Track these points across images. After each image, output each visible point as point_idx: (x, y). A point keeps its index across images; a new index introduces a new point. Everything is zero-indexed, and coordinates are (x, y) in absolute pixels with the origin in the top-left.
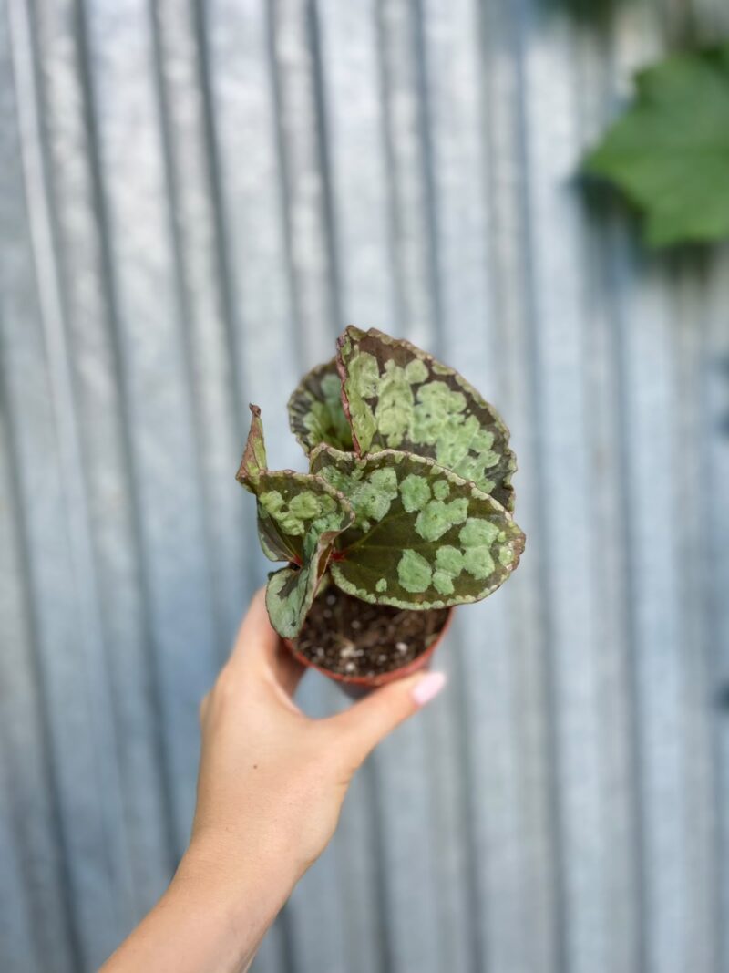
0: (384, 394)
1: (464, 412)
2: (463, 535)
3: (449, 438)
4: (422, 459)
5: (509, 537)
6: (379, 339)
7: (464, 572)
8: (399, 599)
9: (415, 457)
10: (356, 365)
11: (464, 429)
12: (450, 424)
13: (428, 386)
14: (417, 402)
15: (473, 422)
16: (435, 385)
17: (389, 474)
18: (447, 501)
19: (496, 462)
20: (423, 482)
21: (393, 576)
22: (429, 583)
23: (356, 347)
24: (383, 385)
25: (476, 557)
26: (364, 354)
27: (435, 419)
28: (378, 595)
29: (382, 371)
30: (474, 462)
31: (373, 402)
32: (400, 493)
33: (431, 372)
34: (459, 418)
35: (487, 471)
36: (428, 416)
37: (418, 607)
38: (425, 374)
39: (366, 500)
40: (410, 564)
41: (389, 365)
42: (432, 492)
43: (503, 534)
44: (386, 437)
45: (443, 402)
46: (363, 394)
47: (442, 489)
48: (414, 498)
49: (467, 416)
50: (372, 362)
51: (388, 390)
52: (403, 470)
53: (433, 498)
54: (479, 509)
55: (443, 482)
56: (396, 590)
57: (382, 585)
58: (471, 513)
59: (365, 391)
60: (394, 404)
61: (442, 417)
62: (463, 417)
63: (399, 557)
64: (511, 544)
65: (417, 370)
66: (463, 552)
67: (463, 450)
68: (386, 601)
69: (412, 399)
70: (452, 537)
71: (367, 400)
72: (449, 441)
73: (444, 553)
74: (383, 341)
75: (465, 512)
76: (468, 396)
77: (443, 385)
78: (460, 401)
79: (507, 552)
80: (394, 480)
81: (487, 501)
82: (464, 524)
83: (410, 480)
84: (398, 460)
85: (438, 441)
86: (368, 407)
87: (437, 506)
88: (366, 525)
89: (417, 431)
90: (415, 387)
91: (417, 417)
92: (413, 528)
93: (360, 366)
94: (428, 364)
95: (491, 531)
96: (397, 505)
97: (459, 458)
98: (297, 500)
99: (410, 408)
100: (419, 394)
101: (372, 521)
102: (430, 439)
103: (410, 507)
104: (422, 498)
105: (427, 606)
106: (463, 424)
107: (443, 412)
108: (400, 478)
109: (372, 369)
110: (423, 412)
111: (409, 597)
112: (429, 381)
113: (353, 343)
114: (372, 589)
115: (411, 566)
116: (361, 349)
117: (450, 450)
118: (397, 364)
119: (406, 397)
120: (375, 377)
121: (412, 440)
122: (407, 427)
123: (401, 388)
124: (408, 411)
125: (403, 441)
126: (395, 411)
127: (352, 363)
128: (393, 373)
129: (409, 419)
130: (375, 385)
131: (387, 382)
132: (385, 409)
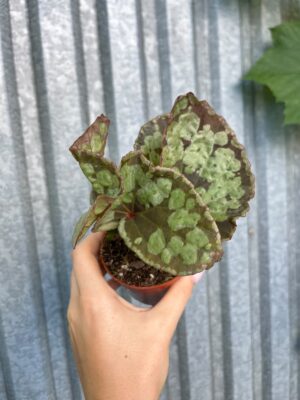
0: (195, 142)
1: (236, 173)
2: (188, 235)
3: (220, 182)
4: (188, 182)
5: (213, 249)
6: (207, 110)
7: (180, 256)
8: (142, 252)
9: (186, 180)
10: (185, 118)
11: (230, 182)
12: (225, 176)
13: (224, 150)
14: (213, 155)
15: (237, 182)
16: (228, 150)
17: (167, 183)
18: (190, 212)
19: (237, 207)
20: (183, 195)
21: (146, 239)
22: (159, 252)
23: (190, 108)
24: (197, 136)
25: (190, 251)
26: (193, 114)
27: (218, 169)
28: (134, 244)
29: (201, 128)
30: (225, 202)
31: (187, 144)
32: (170, 196)
33: (229, 142)
34: (231, 174)
35: (229, 209)
36: (215, 166)
37: (147, 262)
38: (226, 142)
39: (150, 191)
40: (157, 236)
41: (207, 127)
42: (185, 203)
43: (210, 245)
44: (185, 166)
45: (228, 162)
46: (182, 136)
47: (190, 203)
48: (175, 202)
49: (237, 176)
50: (197, 122)
51: (198, 141)
52: (177, 184)
53: (184, 207)
54: (204, 224)
55: (192, 200)
56: (143, 247)
57: (139, 240)
58: (199, 225)
59: (184, 134)
60: (199, 150)
61: (222, 169)
62: (234, 175)
63: (154, 230)
64: (212, 254)
65: (223, 137)
66: (185, 244)
67: (224, 193)
68: (135, 250)
69: (211, 152)
70: (182, 234)
71: (183, 140)
72: (219, 185)
73: (176, 240)
74: (209, 112)
75: (196, 223)
76: (243, 164)
77: (233, 152)
78: (237, 166)
79: (207, 257)
80: (169, 188)
81: (210, 222)
82: (192, 229)
83: (177, 191)
84: (176, 178)
85: (213, 182)
86: (182, 144)
87: (184, 212)
88: (148, 206)
89: (205, 171)
90: (217, 146)
91: (209, 164)
92: (167, 218)
93: (188, 119)
94: (230, 137)
95: (205, 240)
96: (165, 202)
97: (219, 196)
98: (102, 173)
99: (207, 156)
100: (216, 152)
101: (151, 205)
102: (210, 178)
103: (171, 206)
104: (180, 204)
105: (152, 264)
106: (232, 179)
107: (225, 167)
108: (173, 188)
109: (195, 125)
110: (213, 162)
111: (146, 253)
112: (226, 146)
113: (189, 104)
114: (133, 240)
115: (157, 238)
116: (193, 110)
117: (217, 190)
118: (211, 129)
119: (208, 150)
120: (194, 130)
121: (200, 175)
122: (200, 166)
123: (207, 143)
124: (205, 157)
125: (194, 173)
126: (198, 154)
127: (183, 116)
128: (206, 133)
129: (203, 162)
130: (192, 135)
131: (201, 136)
132: (192, 151)
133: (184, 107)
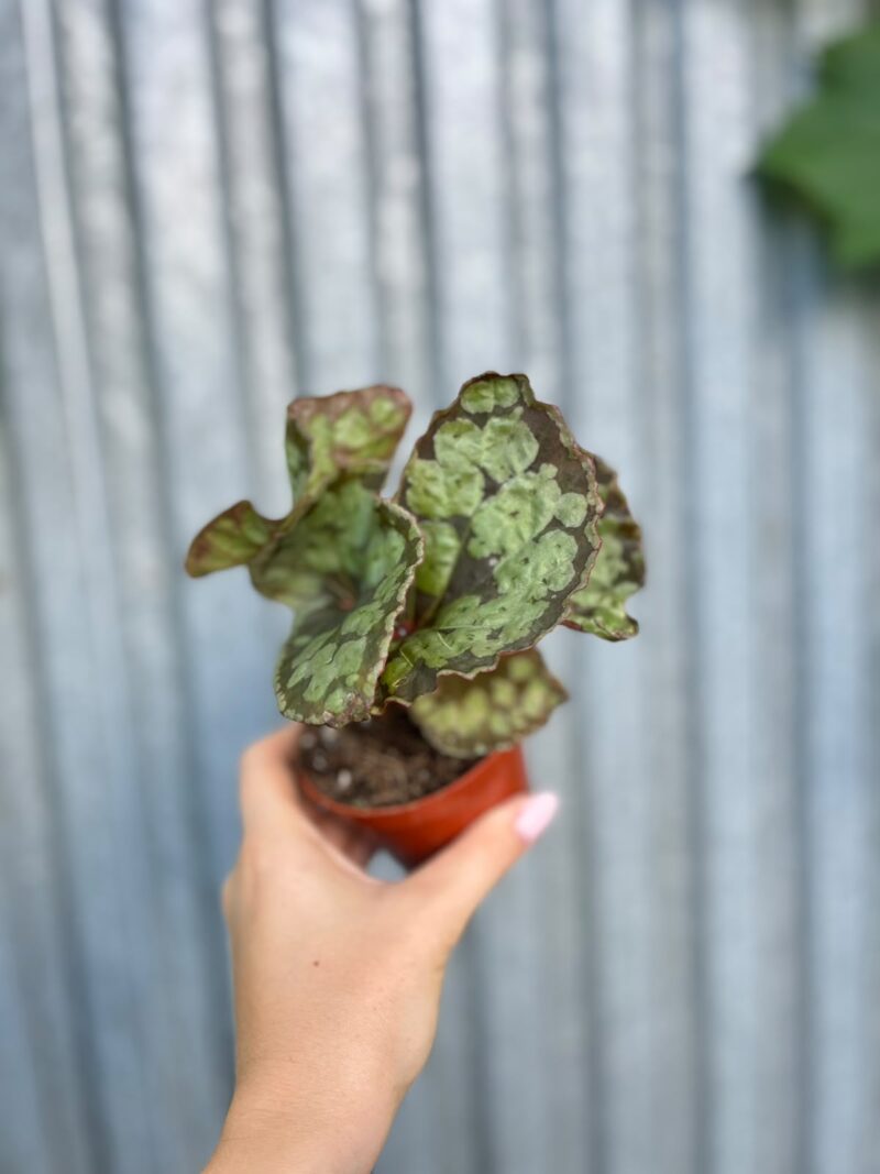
0: (512, 492)
1: (551, 593)
6: (558, 430)
10: (503, 430)
11: (530, 606)
12: (530, 591)
13: (564, 535)
14: (538, 540)
15: (538, 611)
16: (570, 541)
17: (397, 544)
23: (519, 410)
24: (520, 482)
26: (524, 428)
27: (528, 571)
29: (534, 467)
31: (491, 489)
33: (583, 525)
34: (541, 592)
36: (527, 561)
38: (578, 521)
41: (550, 470)
44: (473, 534)
45: (555, 565)
49: (547, 600)
50: (532, 449)
51: (518, 492)
59: (492, 463)
60: (514, 514)
61: (535, 574)
62: (544, 595)
65: (573, 508)
67: (500, 621)
69: (538, 530)
71: (487, 477)
72: (507, 604)
74: (562, 437)
76: (577, 581)
77: (576, 549)
78: (565, 580)
80: (397, 556)
84: (412, 538)
85: (506, 593)
86: (479, 481)
89: (505, 567)
90: (555, 524)
91: (521, 553)
93: (509, 434)
94: (590, 514)
99: (527, 536)
100: (548, 536)
102: (505, 585)
106: (535, 601)
107: (543, 573)
108: (402, 559)
109: (523, 455)
110: (529, 553)
112: (571, 531)
113: (519, 401)
116: (523, 417)
118: (558, 479)
119: (534, 525)
120: (520, 467)
121: (496, 570)
122: (504, 551)
123: (538, 508)
124: (520, 535)
125: (485, 561)
126: (507, 522)
127: (495, 421)
128: (543, 482)
129: (513, 546)
130: (512, 474)
131: (527, 485)
132: (499, 509)
133: (508, 403)
